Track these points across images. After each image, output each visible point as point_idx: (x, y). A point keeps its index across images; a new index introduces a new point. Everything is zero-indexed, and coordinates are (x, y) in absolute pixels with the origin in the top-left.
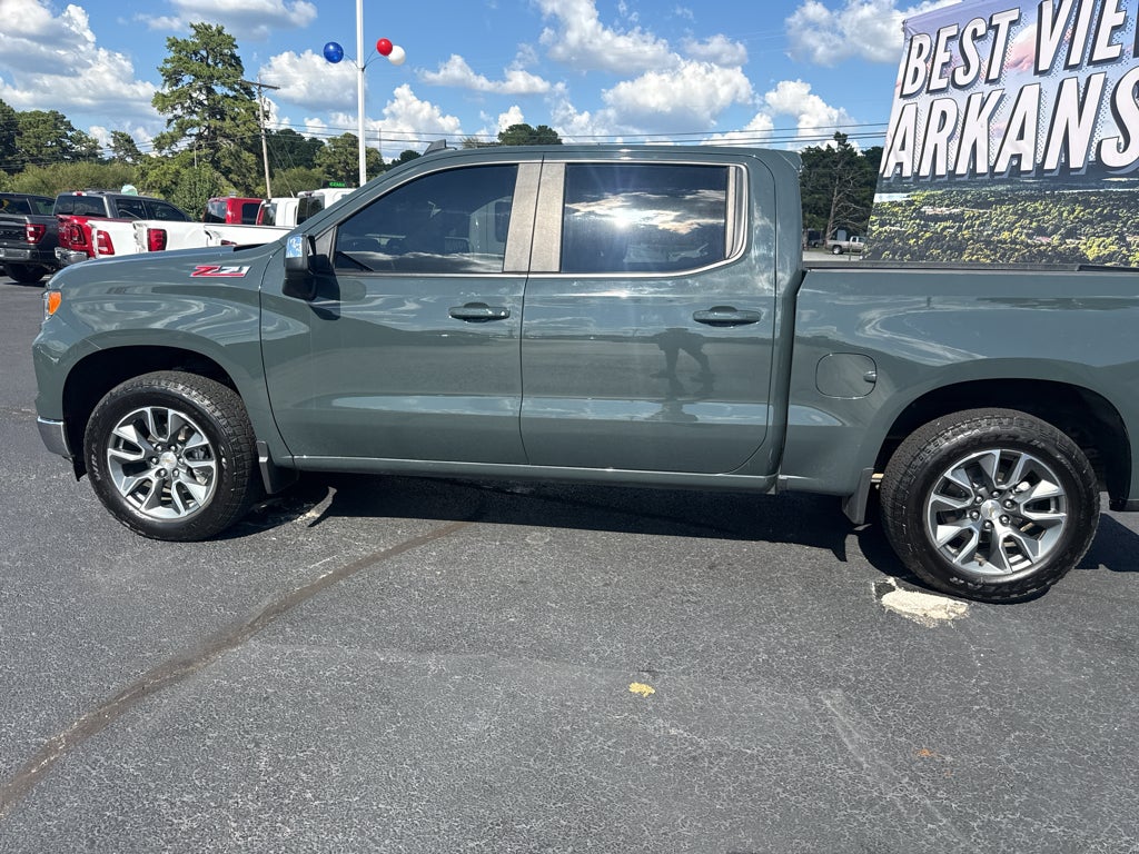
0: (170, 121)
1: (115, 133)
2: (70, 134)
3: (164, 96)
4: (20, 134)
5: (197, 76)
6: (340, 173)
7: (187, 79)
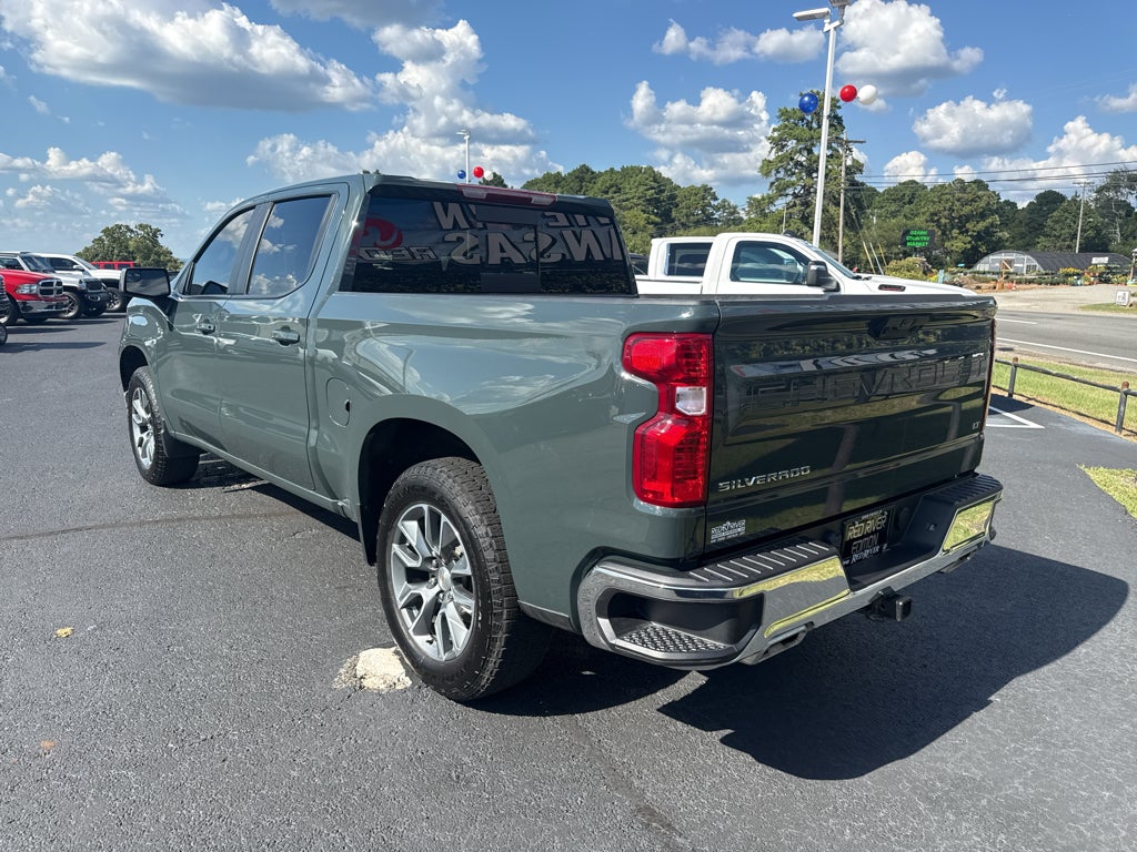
0: (772, 184)
1: (750, 198)
2: (712, 202)
3: (770, 162)
4: (677, 206)
5: (799, 140)
6: (943, 221)
7: (792, 144)
